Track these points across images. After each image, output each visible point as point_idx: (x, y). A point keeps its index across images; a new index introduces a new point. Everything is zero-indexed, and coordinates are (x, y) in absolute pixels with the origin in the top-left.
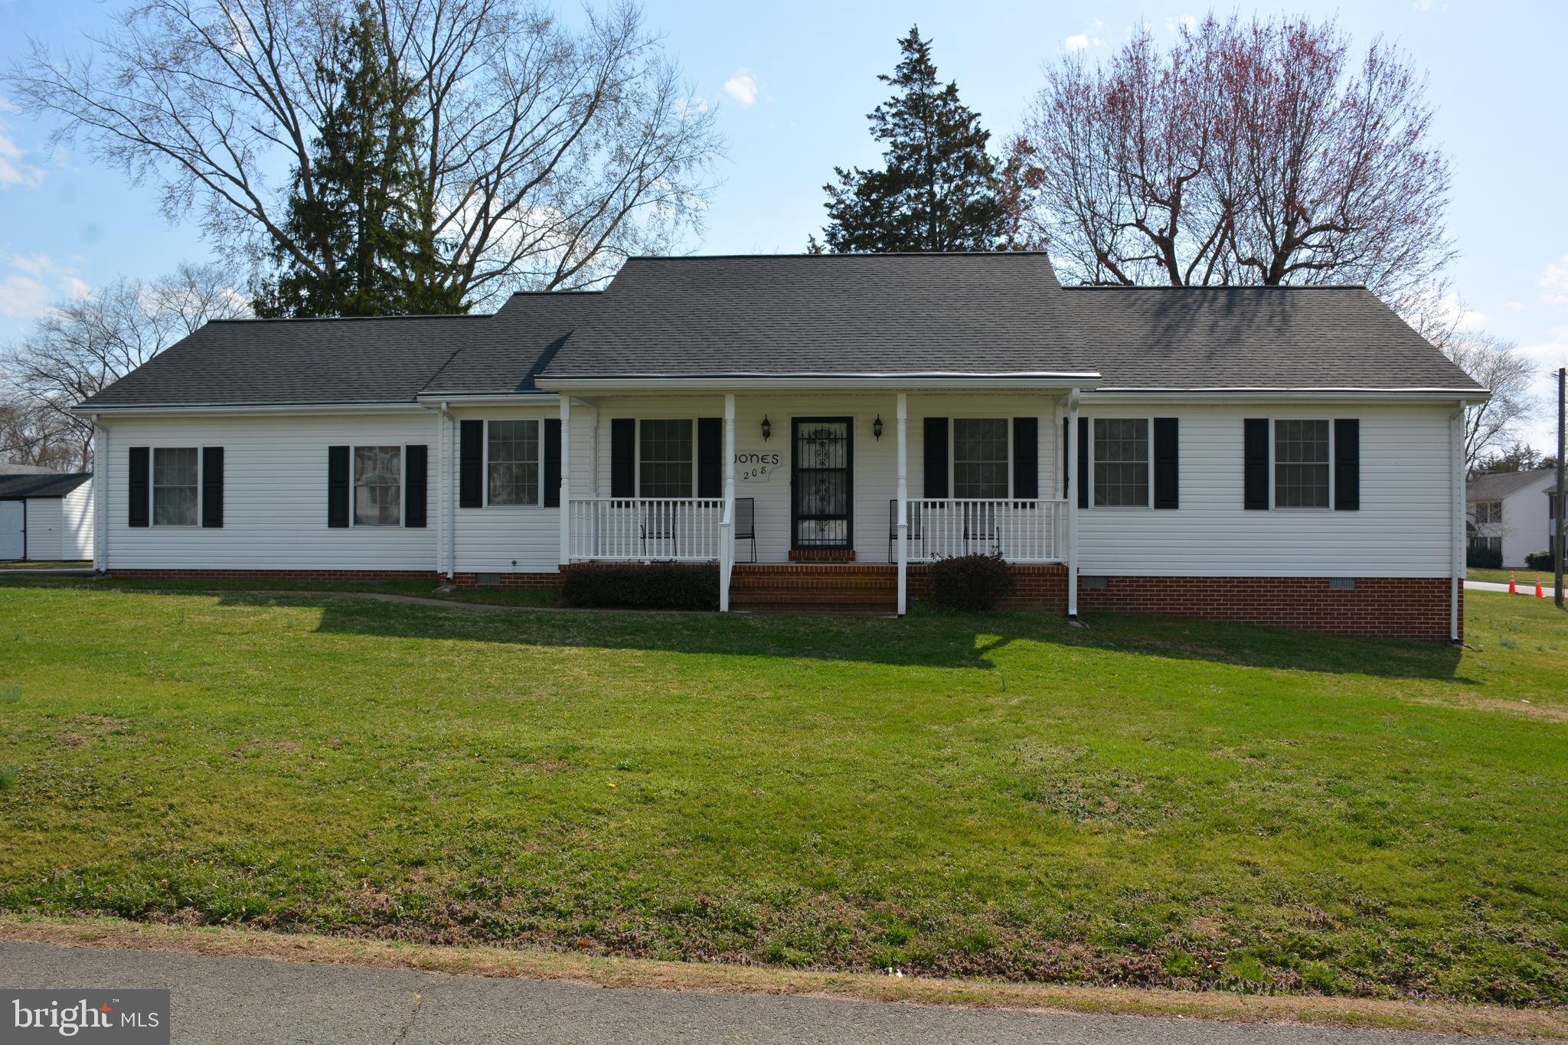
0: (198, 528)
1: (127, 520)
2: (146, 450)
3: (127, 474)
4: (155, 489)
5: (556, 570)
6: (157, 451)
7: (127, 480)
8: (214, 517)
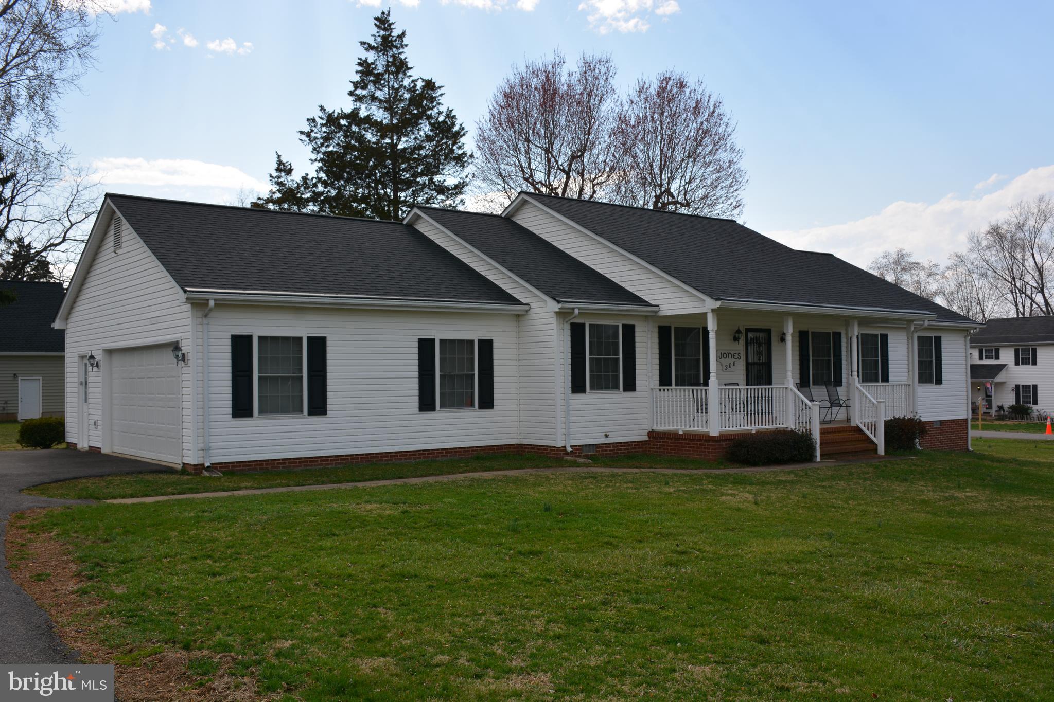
0: (304, 417)
1: (230, 410)
2: (249, 338)
3: (229, 362)
4: (260, 378)
5: (646, 438)
6: (261, 339)
7: (229, 369)
8: (318, 407)
